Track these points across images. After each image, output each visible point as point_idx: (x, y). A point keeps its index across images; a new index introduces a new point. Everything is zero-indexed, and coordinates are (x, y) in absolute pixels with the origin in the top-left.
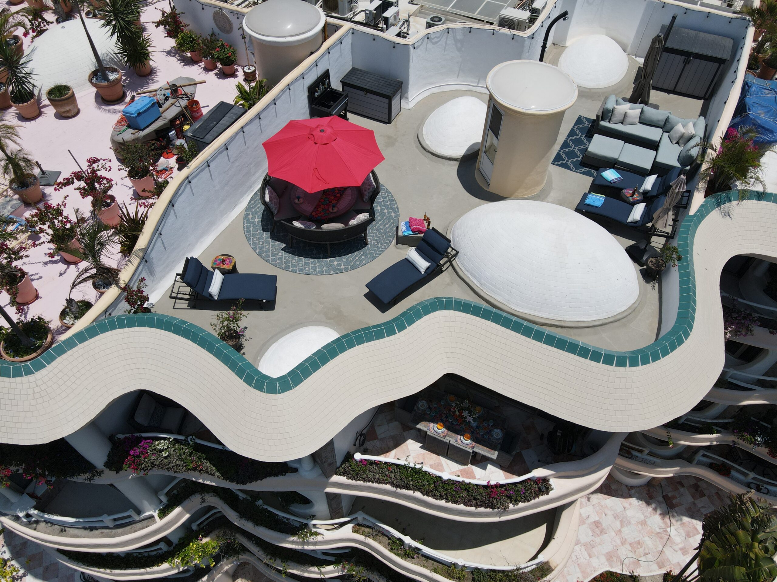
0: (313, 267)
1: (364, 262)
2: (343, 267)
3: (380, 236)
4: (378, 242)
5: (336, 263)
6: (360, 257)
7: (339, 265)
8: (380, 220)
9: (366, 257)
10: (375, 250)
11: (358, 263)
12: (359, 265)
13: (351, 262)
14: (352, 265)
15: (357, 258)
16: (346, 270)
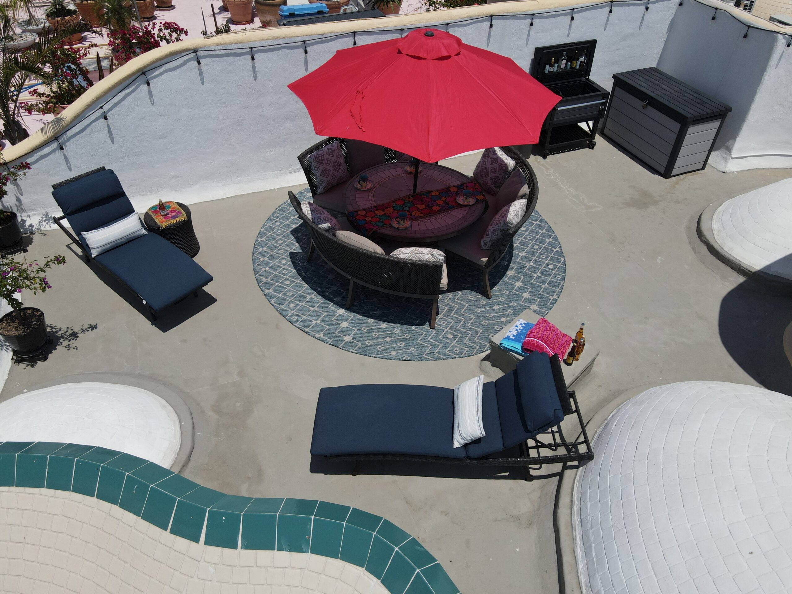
0: (305, 308)
1: (393, 353)
2: (348, 338)
3: (470, 329)
4: (455, 336)
5: (344, 325)
6: (396, 340)
7: (346, 331)
8: (500, 303)
9: (407, 347)
10: (435, 346)
11: (380, 348)
12: (379, 353)
13: (371, 338)
14: (368, 346)
15: (388, 339)
16: (348, 347)
